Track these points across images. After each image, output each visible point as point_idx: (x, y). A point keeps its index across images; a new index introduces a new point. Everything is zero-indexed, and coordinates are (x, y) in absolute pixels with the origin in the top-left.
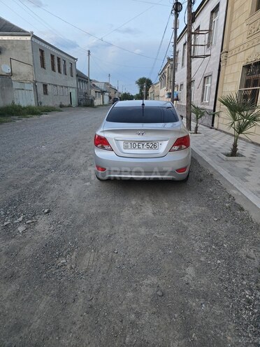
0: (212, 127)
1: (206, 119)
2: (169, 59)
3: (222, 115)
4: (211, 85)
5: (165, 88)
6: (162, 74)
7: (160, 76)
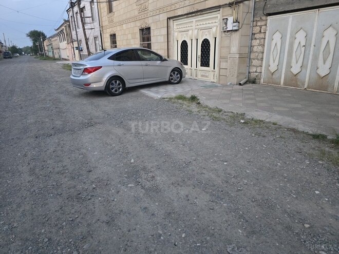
2: (65, 21)
4: (99, 42)
5: (66, 42)
6: (59, 30)
7: (58, 31)
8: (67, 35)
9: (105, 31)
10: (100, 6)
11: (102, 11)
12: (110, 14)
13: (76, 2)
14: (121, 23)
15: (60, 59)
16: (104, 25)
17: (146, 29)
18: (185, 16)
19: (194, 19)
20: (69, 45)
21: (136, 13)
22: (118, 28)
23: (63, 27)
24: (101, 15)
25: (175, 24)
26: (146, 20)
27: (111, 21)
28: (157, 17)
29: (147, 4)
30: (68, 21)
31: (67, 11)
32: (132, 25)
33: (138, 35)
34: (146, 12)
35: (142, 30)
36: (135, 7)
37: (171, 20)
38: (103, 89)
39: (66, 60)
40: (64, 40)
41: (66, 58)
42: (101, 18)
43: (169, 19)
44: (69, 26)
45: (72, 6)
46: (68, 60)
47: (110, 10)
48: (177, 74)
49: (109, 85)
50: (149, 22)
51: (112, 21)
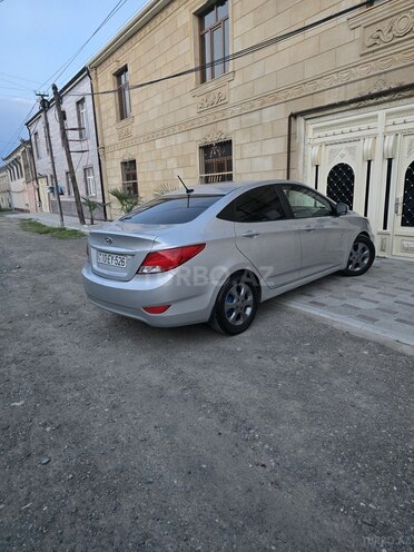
0: (106, 219)
1: (98, 213)
2: (23, 141)
3: (114, 206)
4: (94, 178)
5: (24, 179)
6: (11, 160)
7: (8, 162)
8: (26, 167)
9: (109, 155)
10: (99, 109)
11: (104, 117)
12: (123, 121)
13: (52, 100)
14: (150, 138)
15: (10, 210)
16: (106, 144)
17: (218, 144)
18: (352, 105)
19: (380, 112)
20: (31, 185)
21: (193, 113)
22: (143, 148)
23: (19, 154)
24: (101, 125)
25: (310, 127)
26: (220, 127)
27: (125, 135)
28: (255, 116)
29: (223, 91)
30: (30, 142)
31: (27, 124)
32: (180, 138)
33: (196, 160)
34: (219, 109)
35: (206, 149)
36: (190, 100)
37: (301, 120)
38: (206, 317)
39: (22, 211)
40: (20, 175)
41: (24, 207)
42: (102, 130)
43: (294, 116)
44: (31, 152)
45: (44, 106)
46: (28, 211)
47: (123, 114)
48: (364, 250)
49: (223, 302)
50: (230, 129)
51: (128, 134)
